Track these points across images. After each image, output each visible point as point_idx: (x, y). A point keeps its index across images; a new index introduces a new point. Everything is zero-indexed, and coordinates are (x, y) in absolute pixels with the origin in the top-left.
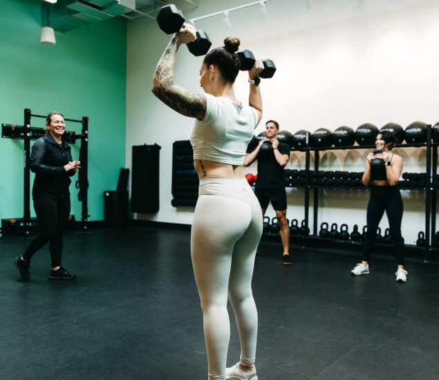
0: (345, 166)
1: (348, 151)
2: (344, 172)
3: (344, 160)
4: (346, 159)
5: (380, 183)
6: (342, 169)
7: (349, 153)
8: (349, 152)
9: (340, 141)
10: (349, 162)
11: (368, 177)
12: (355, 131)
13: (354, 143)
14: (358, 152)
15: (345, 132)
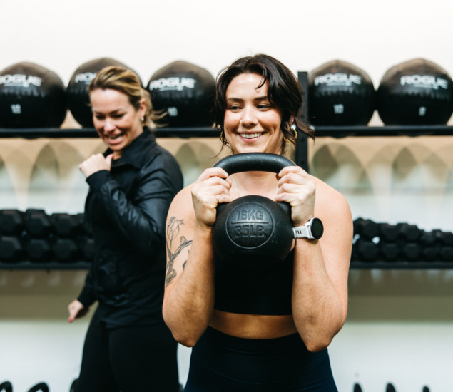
0: (33, 189)
1: (42, 143)
2: (30, 211)
3: (29, 170)
4: (35, 169)
5: (254, 327)
6: (22, 202)
7: (46, 151)
8: (47, 149)
9: (16, 109)
10: (47, 177)
11: (200, 302)
12: (66, 83)
13: (62, 119)
14: (73, 150)
15: (36, 81)
